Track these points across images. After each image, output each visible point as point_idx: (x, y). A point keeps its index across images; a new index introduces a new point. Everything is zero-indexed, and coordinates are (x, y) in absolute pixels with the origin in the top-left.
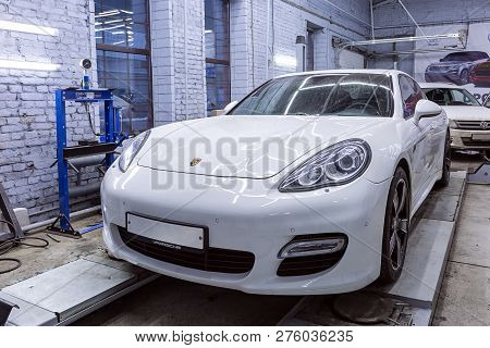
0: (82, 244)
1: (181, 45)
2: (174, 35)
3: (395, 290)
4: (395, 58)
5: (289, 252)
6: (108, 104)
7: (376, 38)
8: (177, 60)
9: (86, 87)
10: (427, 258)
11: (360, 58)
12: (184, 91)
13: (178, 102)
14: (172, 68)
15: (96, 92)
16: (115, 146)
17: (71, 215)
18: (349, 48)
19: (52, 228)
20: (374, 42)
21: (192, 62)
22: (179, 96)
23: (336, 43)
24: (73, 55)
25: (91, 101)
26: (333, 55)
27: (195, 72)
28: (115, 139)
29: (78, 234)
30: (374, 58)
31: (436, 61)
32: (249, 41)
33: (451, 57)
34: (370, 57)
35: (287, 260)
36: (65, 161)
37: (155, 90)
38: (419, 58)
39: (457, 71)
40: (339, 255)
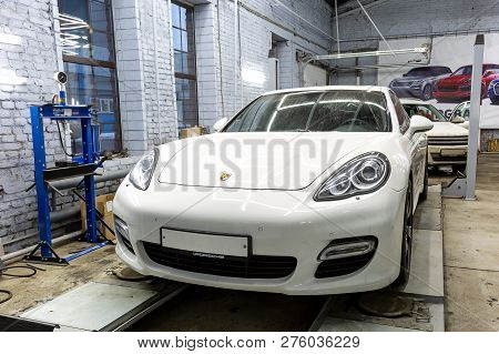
0: (73, 270)
1: (150, 58)
2: (143, 46)
3: (408, 289)
4: (357, 73)
5: (327, 255)
6: (84, 122)
7: (341, 52)
8: (146, 74)
9: (63, 103)
10: (427, 262)
11: (323, 73)
12: (155, 108)
13: (150, 120)
14: (142, 84)
15: (74, 109)
16: (95, 167)
17: (53, 241)
18: (312, 63)
19: (31, 257)
20: (339, 56)
21: (163, 76)
22: (150, 114)
23: (300, 57)
24: (39, 67)
25: (69, 119)
26: (296, 70)
27: (165, 87)
28: (94, 160)
29: (64, 261)
30: (337, 73)
31: (399, 76)
32: (216, 54)
33: (415, 72)
34: (333, 73)
35: (325, 262)
36: (46, 184)
37: (122, 106)
38: (383, 73)
39: (420, 86)
40: (370, 256)
